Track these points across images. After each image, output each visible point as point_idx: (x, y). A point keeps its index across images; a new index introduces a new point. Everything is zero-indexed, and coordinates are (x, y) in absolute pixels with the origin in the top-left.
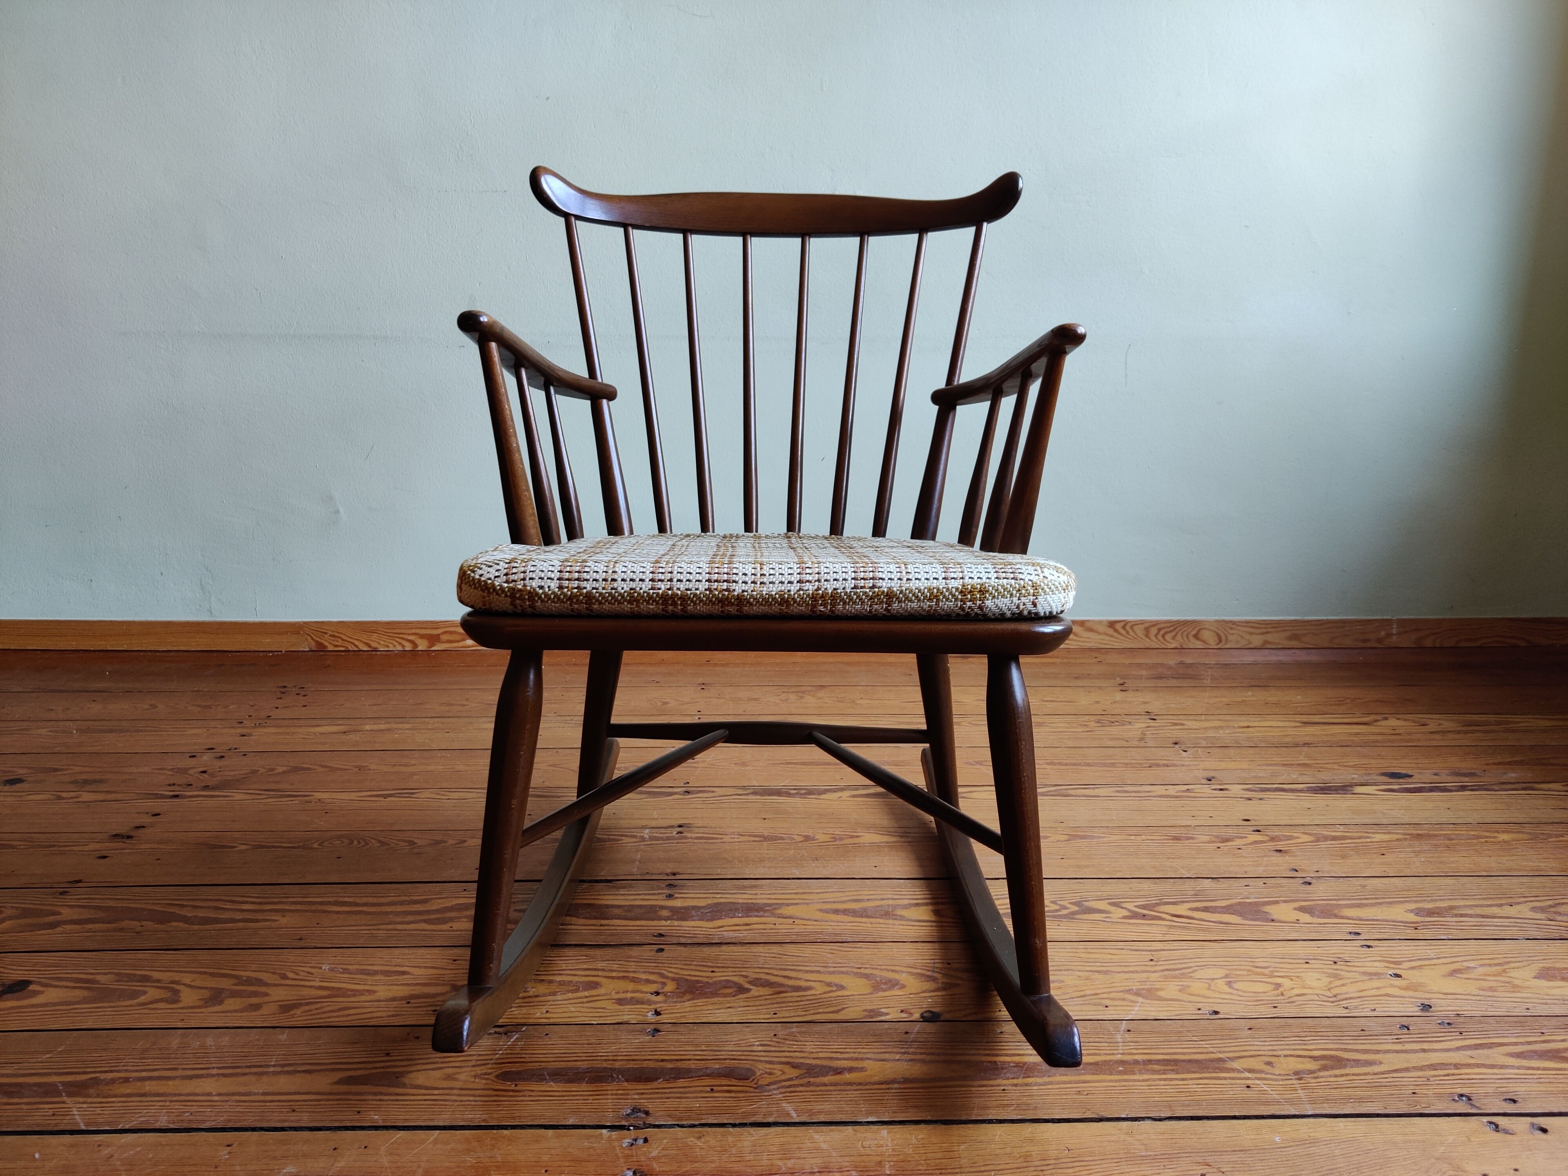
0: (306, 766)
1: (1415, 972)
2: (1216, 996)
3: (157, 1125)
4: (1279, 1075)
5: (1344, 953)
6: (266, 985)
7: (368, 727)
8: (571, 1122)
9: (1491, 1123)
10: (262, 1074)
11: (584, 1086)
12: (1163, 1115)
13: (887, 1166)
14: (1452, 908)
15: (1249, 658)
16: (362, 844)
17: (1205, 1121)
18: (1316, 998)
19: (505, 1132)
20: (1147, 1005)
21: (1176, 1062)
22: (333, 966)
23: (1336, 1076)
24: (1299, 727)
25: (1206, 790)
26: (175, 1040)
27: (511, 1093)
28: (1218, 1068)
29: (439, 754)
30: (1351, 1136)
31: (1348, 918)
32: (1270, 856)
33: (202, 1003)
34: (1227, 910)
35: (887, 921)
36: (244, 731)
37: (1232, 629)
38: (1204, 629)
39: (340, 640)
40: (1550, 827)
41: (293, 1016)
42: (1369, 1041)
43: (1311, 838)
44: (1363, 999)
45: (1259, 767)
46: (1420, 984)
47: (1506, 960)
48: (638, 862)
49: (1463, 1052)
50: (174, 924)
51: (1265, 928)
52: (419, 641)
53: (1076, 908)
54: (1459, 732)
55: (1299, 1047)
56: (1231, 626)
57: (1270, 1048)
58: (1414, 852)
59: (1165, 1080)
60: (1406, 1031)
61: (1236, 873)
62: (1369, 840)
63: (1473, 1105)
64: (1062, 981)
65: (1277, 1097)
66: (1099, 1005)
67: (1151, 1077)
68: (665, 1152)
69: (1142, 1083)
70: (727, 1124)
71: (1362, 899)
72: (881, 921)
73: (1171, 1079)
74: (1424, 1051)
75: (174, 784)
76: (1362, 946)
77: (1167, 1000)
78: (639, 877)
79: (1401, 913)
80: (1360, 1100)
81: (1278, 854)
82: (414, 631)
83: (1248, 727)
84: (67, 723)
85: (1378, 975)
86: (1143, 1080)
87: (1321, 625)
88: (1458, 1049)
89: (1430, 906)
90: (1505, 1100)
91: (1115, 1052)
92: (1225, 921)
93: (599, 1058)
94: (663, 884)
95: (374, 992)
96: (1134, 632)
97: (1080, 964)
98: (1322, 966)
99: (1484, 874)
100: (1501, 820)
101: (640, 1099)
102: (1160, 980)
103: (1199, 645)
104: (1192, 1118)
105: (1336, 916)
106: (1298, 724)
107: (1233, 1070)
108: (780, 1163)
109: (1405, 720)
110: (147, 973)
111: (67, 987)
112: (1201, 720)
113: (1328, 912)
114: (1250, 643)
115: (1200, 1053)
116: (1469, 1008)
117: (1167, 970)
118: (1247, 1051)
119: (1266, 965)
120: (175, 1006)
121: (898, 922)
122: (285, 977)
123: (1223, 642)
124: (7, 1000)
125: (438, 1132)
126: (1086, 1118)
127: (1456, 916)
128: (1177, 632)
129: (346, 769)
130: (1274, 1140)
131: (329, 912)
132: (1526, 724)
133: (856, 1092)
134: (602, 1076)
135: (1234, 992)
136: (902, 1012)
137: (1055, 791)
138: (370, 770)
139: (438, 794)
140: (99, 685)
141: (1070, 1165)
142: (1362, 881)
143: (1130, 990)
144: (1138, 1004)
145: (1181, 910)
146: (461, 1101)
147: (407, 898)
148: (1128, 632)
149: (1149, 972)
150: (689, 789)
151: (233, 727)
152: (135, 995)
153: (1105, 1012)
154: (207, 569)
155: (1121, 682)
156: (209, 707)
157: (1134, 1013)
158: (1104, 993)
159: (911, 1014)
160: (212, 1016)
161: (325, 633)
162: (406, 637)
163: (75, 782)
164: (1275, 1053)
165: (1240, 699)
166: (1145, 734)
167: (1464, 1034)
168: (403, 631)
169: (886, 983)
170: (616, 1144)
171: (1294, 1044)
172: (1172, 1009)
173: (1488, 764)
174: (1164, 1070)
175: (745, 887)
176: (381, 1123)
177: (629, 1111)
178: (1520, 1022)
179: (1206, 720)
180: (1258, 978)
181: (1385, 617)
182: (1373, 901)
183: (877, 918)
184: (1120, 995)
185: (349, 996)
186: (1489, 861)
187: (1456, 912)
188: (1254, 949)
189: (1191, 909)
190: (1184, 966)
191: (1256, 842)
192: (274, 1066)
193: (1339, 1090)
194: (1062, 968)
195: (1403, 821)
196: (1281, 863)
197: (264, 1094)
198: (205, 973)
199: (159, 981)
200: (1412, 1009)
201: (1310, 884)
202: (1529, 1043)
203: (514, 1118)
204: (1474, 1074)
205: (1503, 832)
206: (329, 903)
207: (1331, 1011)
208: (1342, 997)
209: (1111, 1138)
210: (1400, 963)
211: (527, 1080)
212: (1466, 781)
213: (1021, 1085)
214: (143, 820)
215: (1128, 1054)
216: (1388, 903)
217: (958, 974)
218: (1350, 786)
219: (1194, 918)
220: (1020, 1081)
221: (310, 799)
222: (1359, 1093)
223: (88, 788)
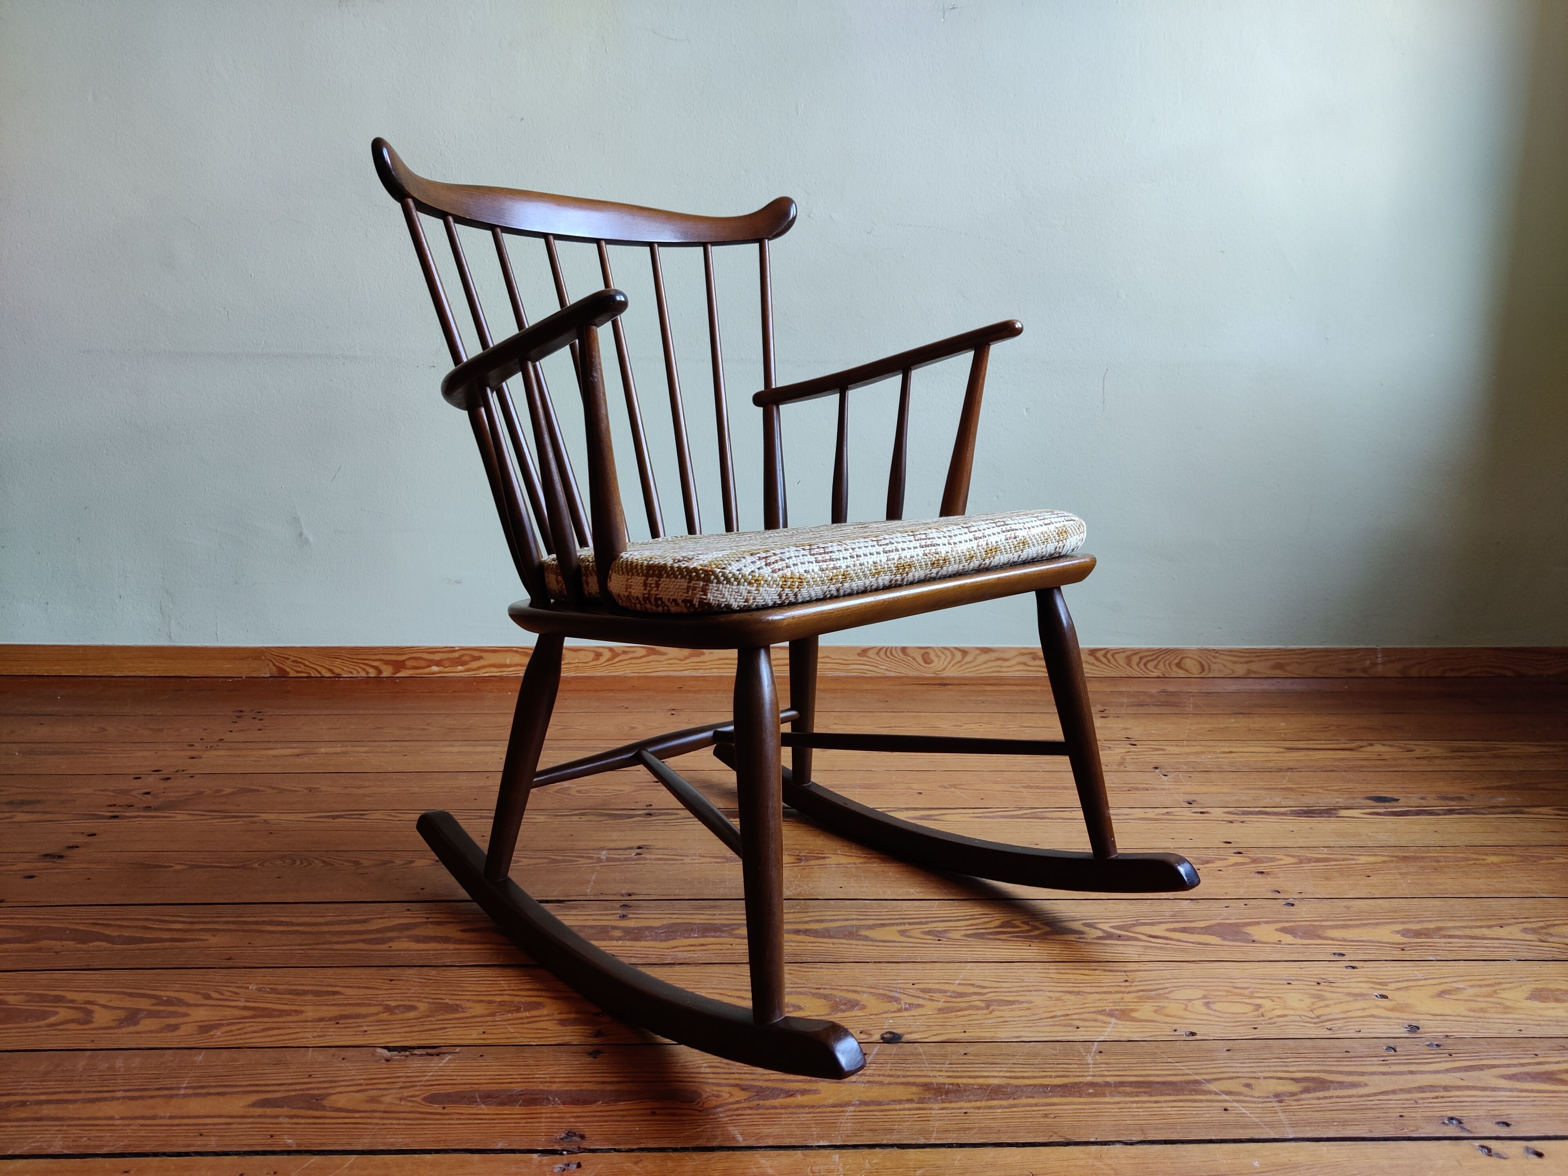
0: (253, 787)
1: (1401, 993)
2: (1194, 1016)
4: (1259, 1097)
5: (1327, 974)
6: (188, 1005)
7: (323, 750)
8: (500, 1146)
9: (1483, 1147)
10: (172, 1096)
11: (517, 1109)
12: (1134, 1139)
14: (1440, 929)
15: (1232, 686)
16: (304, 865)
17: (1179, 1145)
18: (1298, 1018)
19: (428, 1157)
20: (1121, 1026)
21: (1150, 1084)
22: (261, 986)
23: (1319, 1099)
24: (1282, 752)
25: (1187, 813)
26: (83, 1062)
27: (438, 1117)
28: (1194, 1090)
29: (395, 776)
30: (1335, 1160)
31: (1333, 939)
32: (1250, 878)
33: (116, 1023)
34: (1206, 930)
35: (850, 942)
36: (193, 754)
37: (1215, 657)
38: (1187, 657)
39: (302, 666)
40: (1541, 850)
41: (212, 1036)
42: (1354, 1063)
43: (1294, 861)
44: (1348, 1020)
45: (1242, 791)
46: (1407, 1005)
47: (1497, 981)
48: (592, 883)
49: (1454, 1074)
50: (97, 943)
51: (1246, 949)
52: (383, 667)
53: (1048, 929)
54: (1446, 758)
55: (1280, 1069)
56: (1213, 654)
57: (1250, 1070)
58: (1400, 874)
59: (1137, 1102)
60: (1392, 1052)
61: (1216, 894)
62: (1353, 862)
63: (1463, 1129)
64: (1032, 1002)
65: (1256, 1120)
66: (1070, 1025)
67: (1122, 1099)
69: (1113, 1106)
70: (668, 1148)
71: (1346, 920)
72: (844, 941)
73: (1144, 1102)
74: (1411, 1072)
75: (115, 805)
76: (1347, 967)
77: (1142, 1021)
78: (592, 898)
79: (1387, 934)
80: (1344, 1123)
81: (1260, 876)
82: (378, 657)
83: (1231, 752)
84: (10, 746)
85: (1362, 996)
86: (1114, 1103)
87: (1305, 654)
88: (1447, 1071)
89: (1418, 927)
90: (1498, 1123)
91: (1085, 1074)
92: (1204, 942)
93: (535, 1080)
94: (617, 905)
95: (302, 1012)
96: (1116, 660)
97: (1051, 984)
98: (1304, 987)
99: (1474, 895)
100: (1489, 843)
101: (576, 1122)
102: (1134, 1000)
103: (1182, 673)
104: (1166, 1142)
105: (1320, 937)
106: (1281, 750)
107: (1210, 1092)
109: (1391, 746)
110: (60, 993)
112: (1183, 746)
113: (1311, 932)
114: (1233, 672)
115: (1176, 1075)
116: (1457, 1030)
117: (1142, 991)
118: (1225, 1072)
119: (1246, 985)
120: (86, 1026)
121: (860, 942)
122: (208, 997)
123: (1207, 671)
125: (355, 1156)
126: (1052, 1142)
127: (1444, 937)
128: (1159, 662)
129: (296, 791)
130: (1254, 1166)
131: (264, 932)
132: (1514, 750)
133: (808, 1115)
134: (537, 1099)
135: (1212, 1013)
136: (861, 1033)
137: (1031, 813)
138: (321, 791)
139: (390, 816)
140: (50, 709)
142: (1346, 903)
143: (1102, 1011)
144: (1111, 1025)
145: (1158, 930)
146: (383, 1124)
147: (346, 918)
148: (1109, 661)
149: (1123, 992)
150: (652, 811)
151: (184, 750)
152: (45, 1015)
153: (1076, 1033)
154: (167, 593)
155: (1102, 709)
156: (161, 730)
157: (1106, 1034)
158: (1075, 1014)
159: (870, 1035)
161: (287, 659)
162: (370, 663)
163: (11, 803)
164: (1254, 1075)
165: (1222, 726)
166: (1124, 759)
167: (1454, 1055)
168: (365, 657)
169: (845, 1004)
170: (546, 1169)
171: (1275, 1066)
172: (1147, 1030)
173: (1475, 789)
174: (1136, 1092)
175: (703, 908)
176: (295, 1148)
177: (563, 1135)
178: (1512, 1044)
179: (1187, 746)
180: (1238, 999)
181: (1369, 647)
182: (1358, 922)
183: (840, 938)
184: (1093, 1016)
185: (275, 1017)
186: (1479, 883)
187: (1443, 933)
188: (1234, 970)
189: (1168, 930)
190: (1160, 986)
191: (1237, 864)
192: (186, 1088)
193: (1322, 1113)
194: (1031, 988)
195: (1389, 844)
196: (1263, 886)
197: (171, 1117)
198: (124, 993)
199: (72, 1001)
200: (1398, 1031)
201: (1293, 905)
202: (1523, 1065)
203: (439, 1142)
204: (1464, 1096)
205: (1492, 854)
206: (264, 923)
207: (1314, 1032)
208: (1325, 1018)
209: (1079, 1163)
210: (1386, 984)
211: (456, 1102)
212: (1454, 805)
213: (985, 1108)
214: (80, 840)
215: (1099, 1076)
216: (1373, 924)
217: (921, 995)
218: (1335, 810)
219: (1171, 939)
220: (983, 1104)
221: (255, 819)
222: (1343, 1116)
223: (26, 808)
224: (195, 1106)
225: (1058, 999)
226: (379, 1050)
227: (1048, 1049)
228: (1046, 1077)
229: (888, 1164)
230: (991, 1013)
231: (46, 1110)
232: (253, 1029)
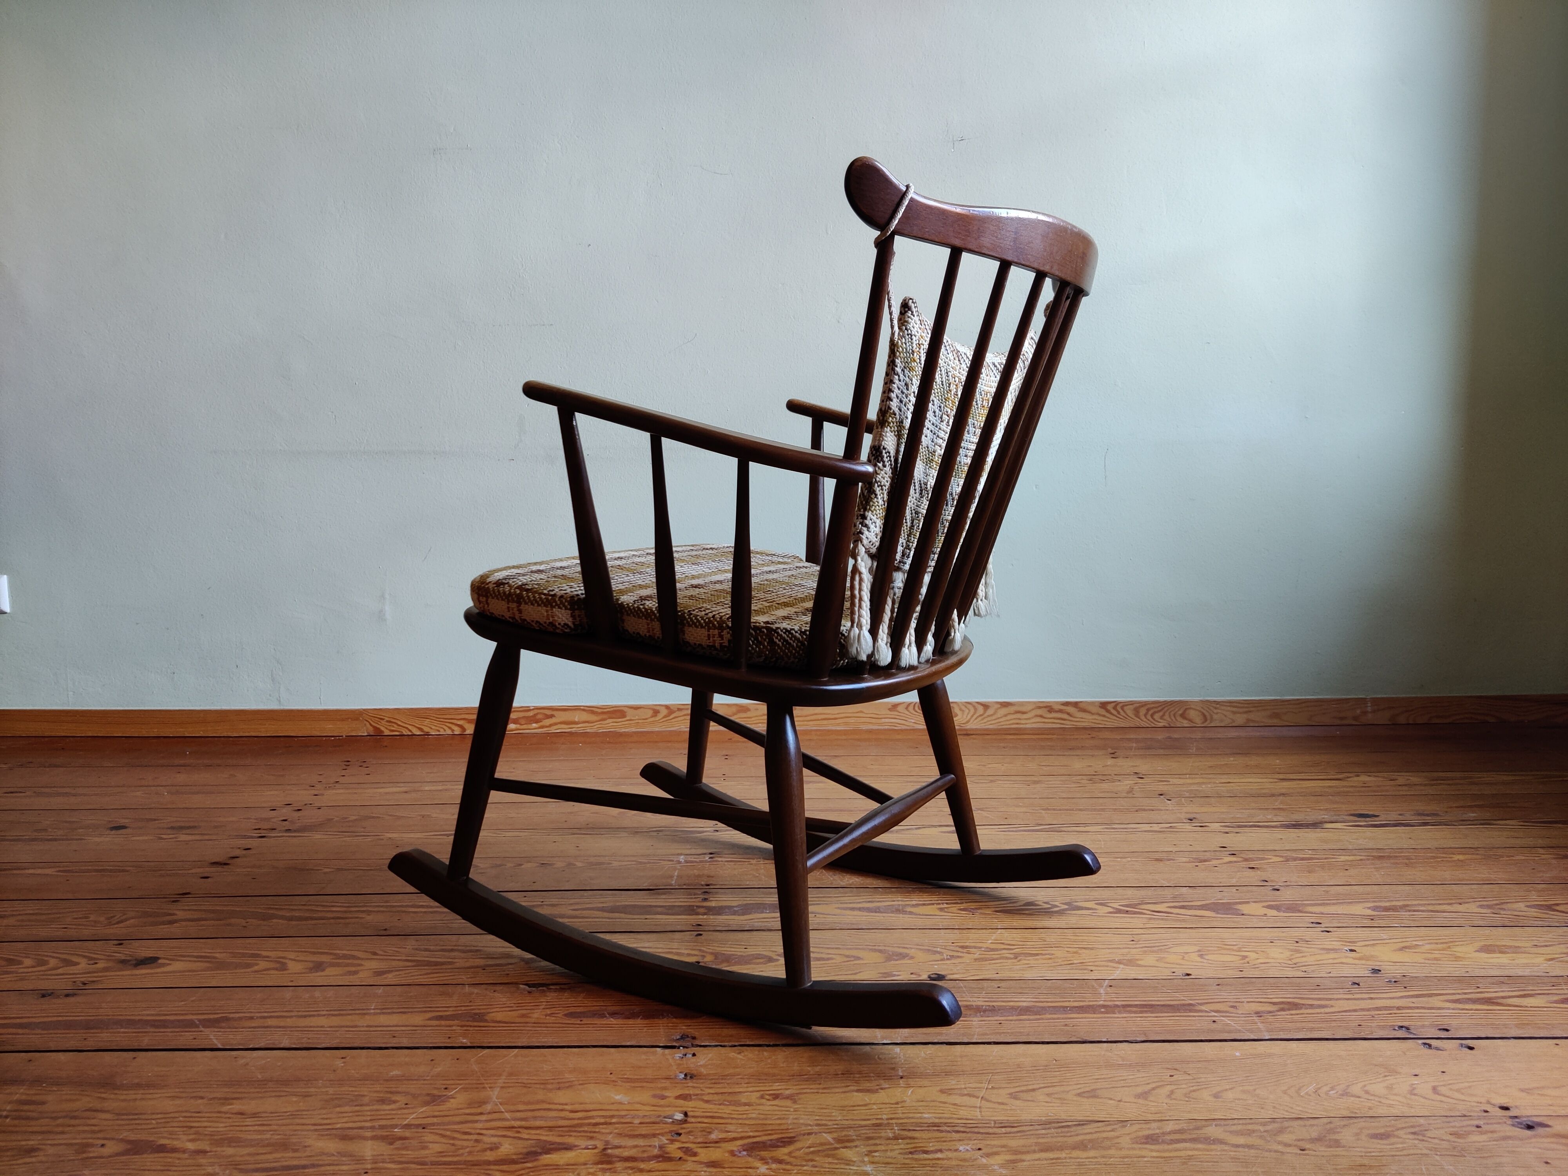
0: (374, 815)
1: (1369, 948)
2: (1188, 963)
3: (282, 1046)
4: (1242, 1014)
5: (1305, 936)
6: (359, 958)
7: (429, 788)
8: (628, 1044)
9: (1425, 1044)
10: (365, 1014)
11: (640, 1021)
13: (900, 1071)
14: (1406, 906)
15: (1232, 734)
17: (1175, 1043)
18: (1279, 965)
19: (575, 1050)
20: (1128, 970)
21: (1152, 1006)
22: (415, 946)
23: (1292, 1015)
24: (1276, 782)
25: (1188, 827)
26: (288, 994)
27: (578, 1026)
28: (1187, 1010)
30: (1302, 1052)
32: (1242, 872)
33: (306, 970)
34: (1202, 907)
35: (900, 915)
36: (316, 792)
37: (1216, 708)
38: (1190, 709)
39: (395, 725)
40: (1503, 850)
41: (386, 978)
42: (1323, 993)
43: (1281, 859)
44: (1321, 966)
45: (1237, 811)
46: (1372, 956)
47: (1451, 940)
48: (676, 877)
49: (1407, 999)
50: (274, 921)
51: (1236, 920)
52: (467, 726)
53: (1066, 907)
54: (1425, 785)
55: (1261, 996)
56: (1215, 705)
57: (1235, 997)
58: (1375, 868)
59: (1142, 1017)
60: (1357, 986)
61: (1212, 883)
62: (1334, 860)
63: (1410, 1033)
64: (1053, 954)
65: (1240, 1028)
66: (1085, 969)
67: (1129, 1015)
68: (710, 1062)
70: (763, 1045)
72: (895, 915)
73: (1146, 1017)
74: (1372, 998)
75: (260, 829)
76: (1323, 931)
77: (1145, 966)
79: (1358, 909)
80: (1312, 1029)
81: (1251, 870)
83: (1229, 783)
84: (158, 788)
85: (1335, 950)
86: (1122, 1018)
87: (1299, 704)
88: (1402, 997)
89: (1387, 904)
90: (1440, 1029)
91: (1098, 1000)
92: (1199, 915)
94: (699, 892)
95: (455, 962)
96: (1125, 712)
97: (1069, 943)
98: (1285, 944)
99: (1438, 883)
100: (1457, 846)
101: (688, 1029)
102: (1140, 953)
103: (1186, 723)
104: (1164, 1041)
105: (1300, 911)
106: (1275, 780)
107: (1201, 1011)
108: (809, 1068)
109: (1376, 777)
110: (256, 952)
111: (190, 961)
112: (1186, 778)
113: (1293, 908)
114: (1233, 721)
115: (1173, 1000)
116: (1413, 972)
117: (1147, 947)
118: (1215, 999)
119: (1235, 943)
120: (284, 972)
122: (375, 954)
123: (1208, 721)
124: (142, 969)
125: (518, 1050)
126: (1072, 1042)
127: (1410, 911)
128: (1165, 712)
129: (413, 817)
130: (1234, 1054)
131: (409, 912)
132: (1489, 779)
134: (655, 1015)
135: (1205, 961)
136: (912, 974)
140: (182, 762)
141: (1057, 1070)
142: (1326, 888)
143: (1112, 960)
144: (1119, 969)
145: (1160, 907)
146: (535, 1031)
148: (1119, 713)
149: (1130, 948)
151: (306, 789)
152: (248, 966)
153: (1090, 974)
154: (278, 662)
155: (1112, 751)
156: (283, 776)
157: (1116, 975)
158: (1091, 961)
159: (920, 975)
160: (317, 978)
161: (384, 719)
163: (172, 828)
164: (1239, 1000)
165: (1223, 763)
166: (1133, 788)
167: (1408, 988)
169: (899, 955)
170: (669, 1057)
171: (1256, 995)
172: (1150, 972)
173: (1449, 807)
174: (1141, 1010)
175: (771, 893)
176: (469, 1044)
177: (678, 1037)
178: (1459, 980)
179: (1190, 778)
180: (1227, 952)
182: (1335, 901)
183: (889, 913)
184: (1104, 963)
186: (1444, 874)
187: (1409, 908)
188: (1225, 934)
189: (1169, 907)
190: (1162, 944)
191: (1231, 862)
192: (374, 1009)
193: (1293, 1024)
194: (1053, 945)
195: (1367, 847)
196: (1253, 877)
197: (367, 1026)
198: (305, 952)
199: (268, 957)
200: (1363, 972)
201: (1278, 890)
202: (1465, 994)
203: (580, 1041)
204: (1413, 1013)
205: (1459, 854)
206: (408, 906)
207: (1290, 974)
208: (1301, 964)
209: (1092, 1053)
210: (1354, 942)
211: (590, 1017)
212: (1428, 819)
213: (1015, 1020)
214: (237, 853)
215: (1110, 1001)
216: (1349, 903)
217: (960, 950)
218: (1320, 823)
219: (1171, 913)
220: (1015, 1018)
221: (381, 837)
222: (1311, 1025)
223: (184, 832)
224: (383, 1020)
225: (1075, 953)
226: (521, 986)
227: (1067, 984)
228: (1066, 1001)
229: (940, 1054)
230: (1019, 961)
231: (270, 1022)
232: (417, 973)
